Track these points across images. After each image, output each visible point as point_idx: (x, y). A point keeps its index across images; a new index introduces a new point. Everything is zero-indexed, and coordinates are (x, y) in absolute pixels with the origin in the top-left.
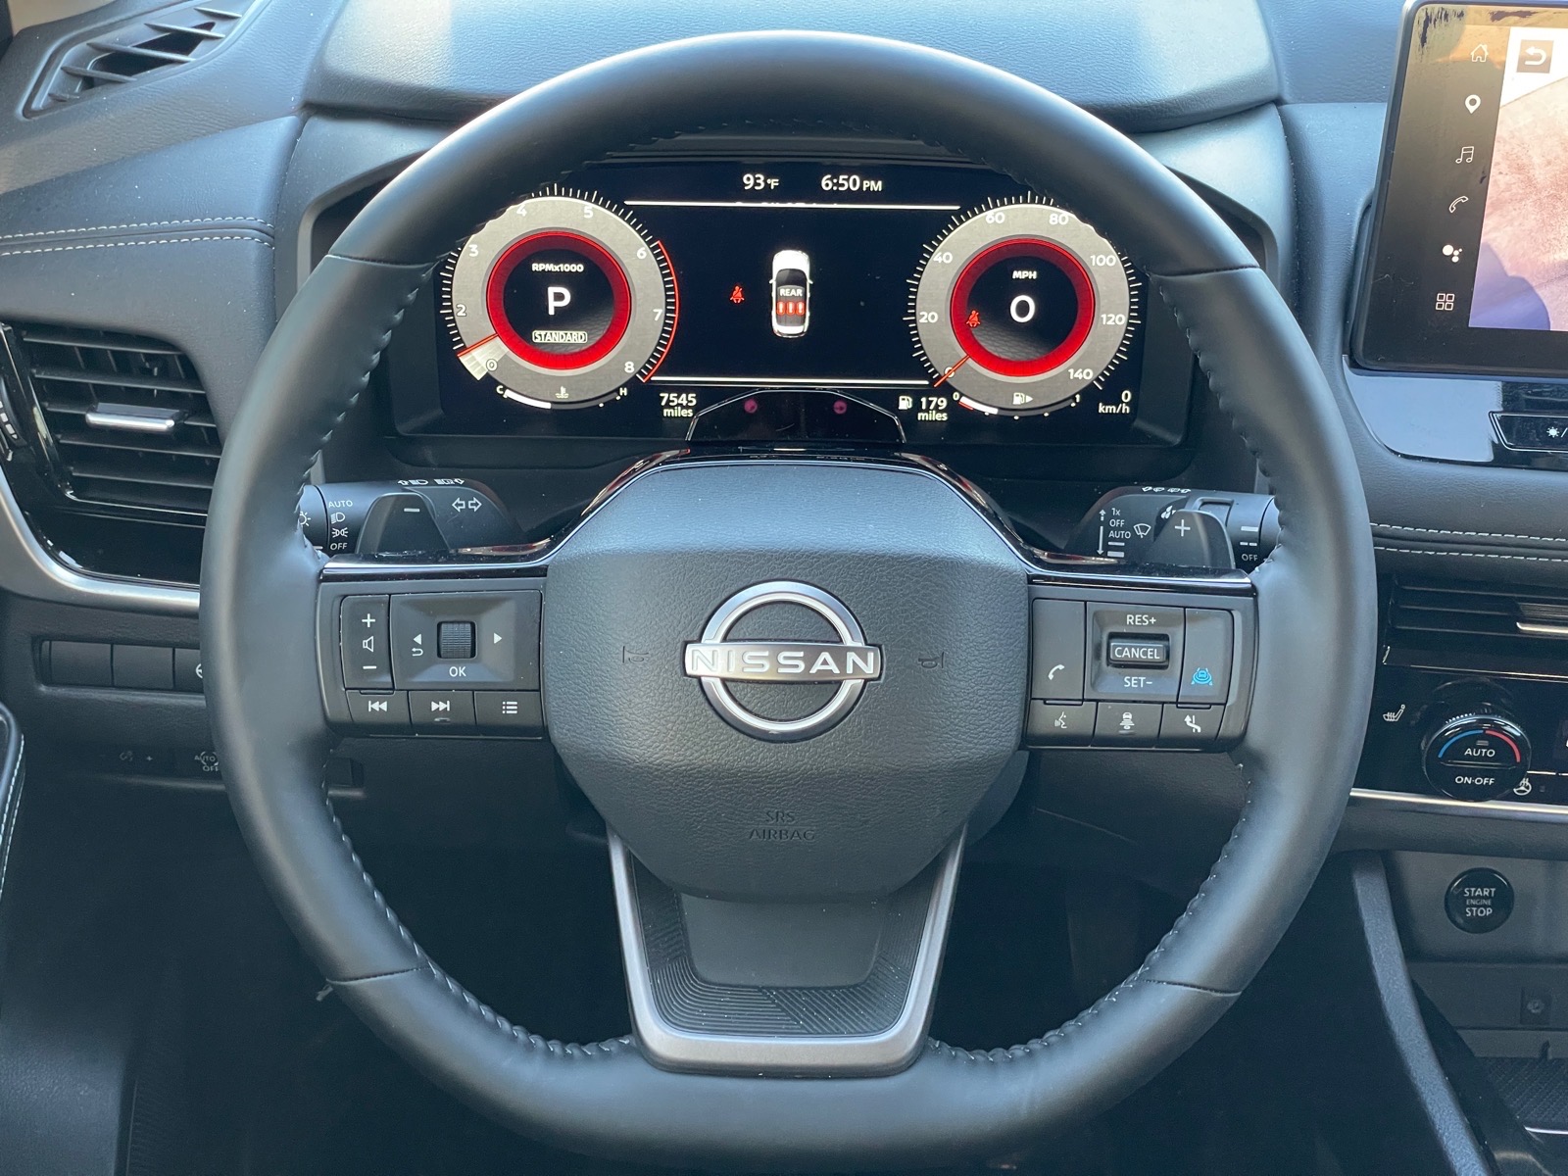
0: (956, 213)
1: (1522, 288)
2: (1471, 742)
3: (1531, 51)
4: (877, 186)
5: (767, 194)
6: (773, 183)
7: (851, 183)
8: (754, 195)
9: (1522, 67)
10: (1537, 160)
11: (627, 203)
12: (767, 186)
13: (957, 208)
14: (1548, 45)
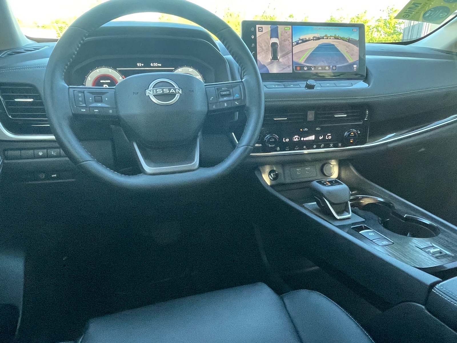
0: (174, 70)
1: (264, 66)
2: (270, 139)
3: (260, 29)
4: (160, 65)
5: (142, 67)
6: (143, 65)
7: (156, 64)
8: (139, 67)
9: (259, 31)
10: (263, 46)
11: (117, 69)
12: (142, 65)
13: (174, 68)
14: (262, 28)
